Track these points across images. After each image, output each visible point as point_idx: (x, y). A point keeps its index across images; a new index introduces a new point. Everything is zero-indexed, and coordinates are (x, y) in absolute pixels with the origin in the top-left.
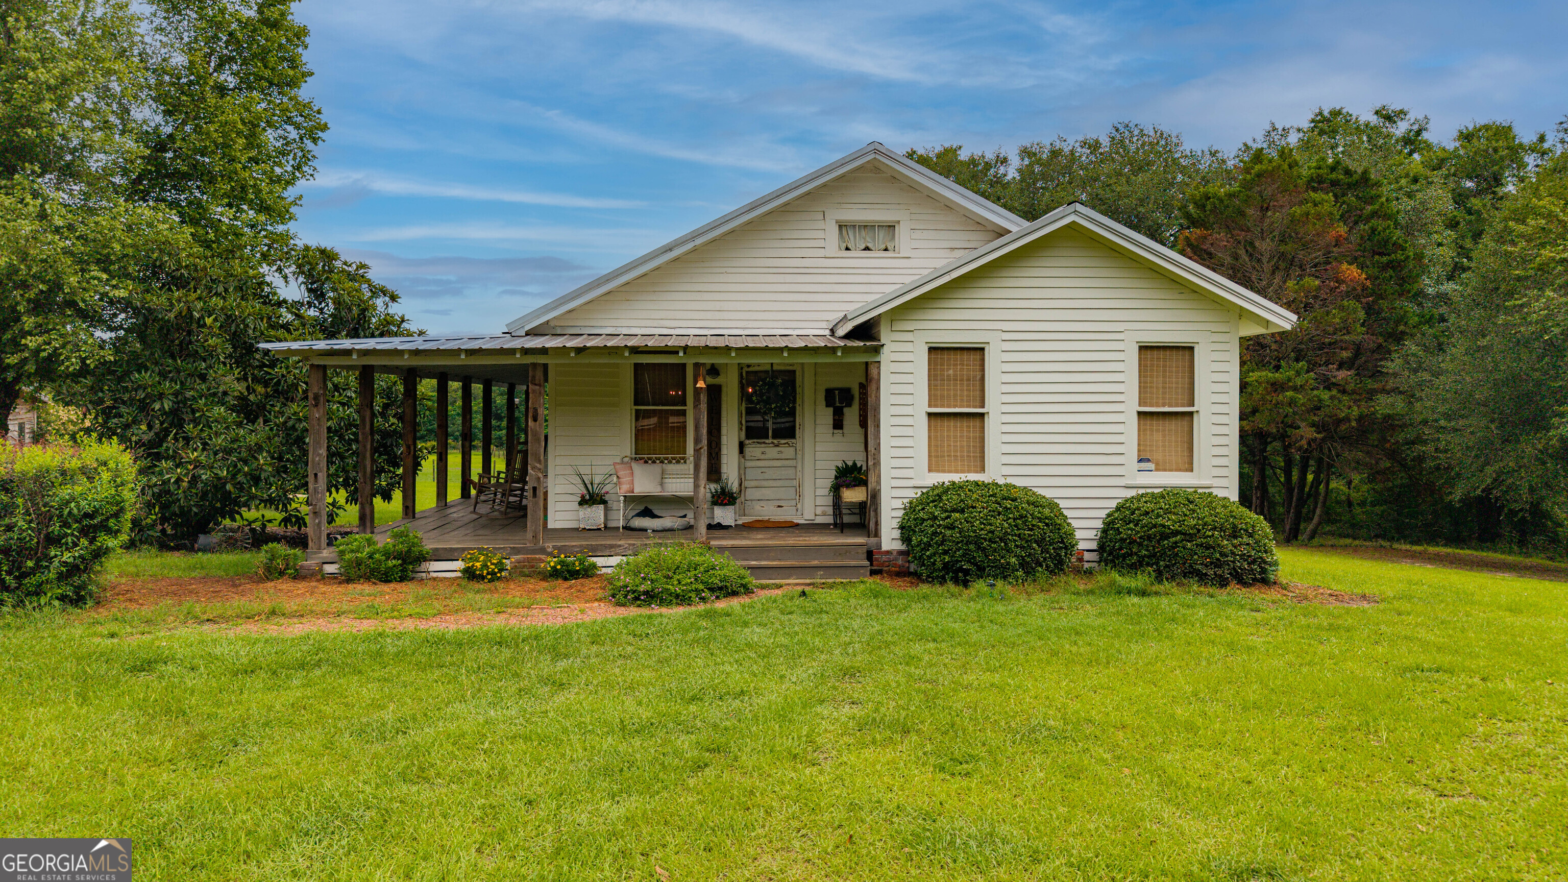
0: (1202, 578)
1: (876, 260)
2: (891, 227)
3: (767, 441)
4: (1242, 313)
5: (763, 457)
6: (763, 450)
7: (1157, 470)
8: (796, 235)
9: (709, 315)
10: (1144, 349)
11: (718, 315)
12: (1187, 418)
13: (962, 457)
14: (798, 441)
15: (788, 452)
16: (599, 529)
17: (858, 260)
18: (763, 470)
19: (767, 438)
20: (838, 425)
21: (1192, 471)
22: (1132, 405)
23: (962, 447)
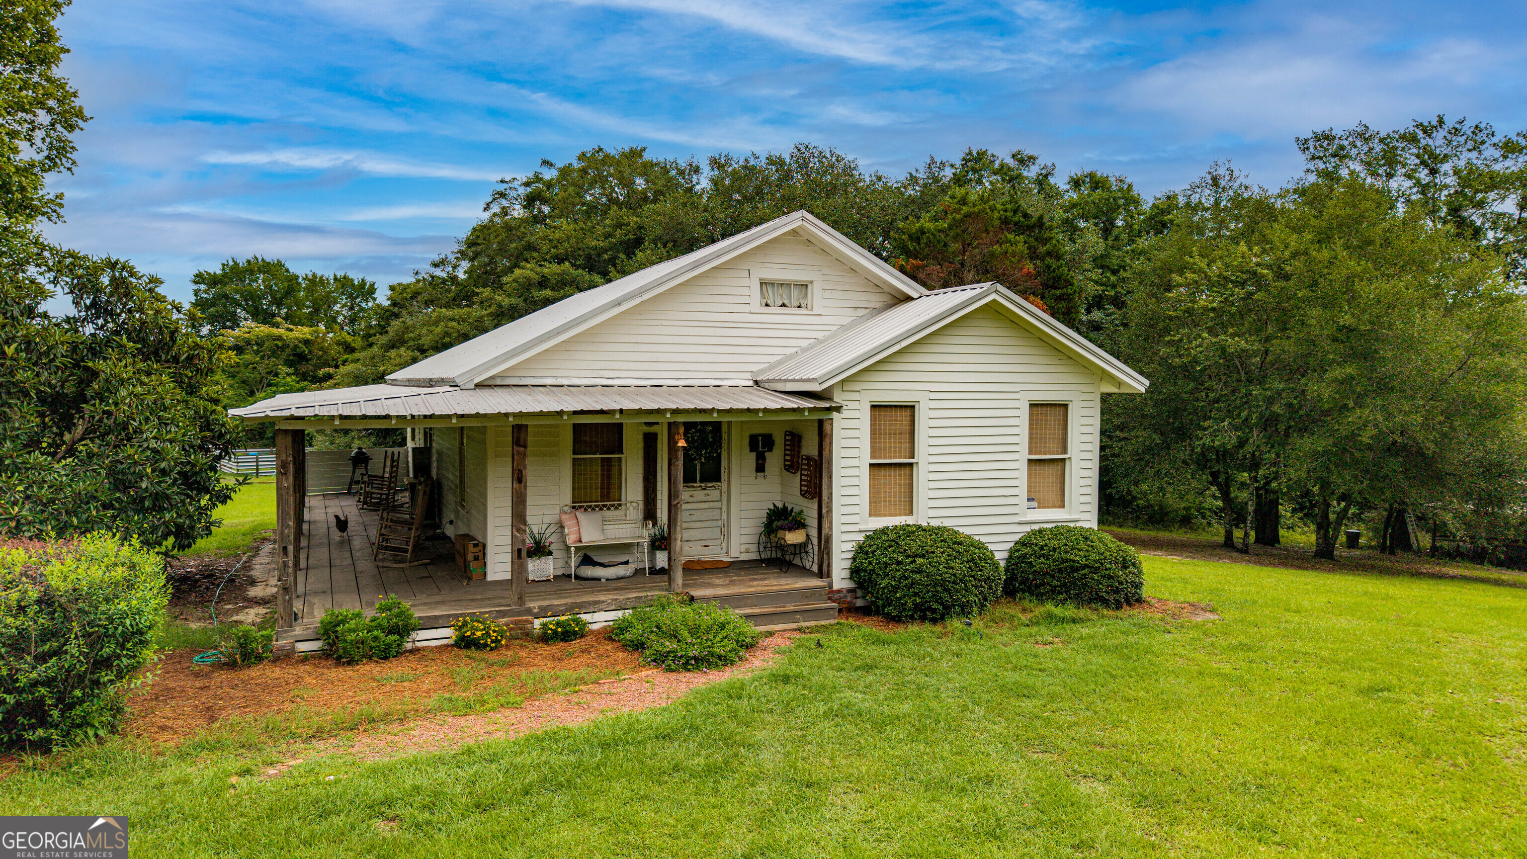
0: (1106, 603)
1: (791, 316)
2: (804, 286)
3: (695, 485)
4: (1105, 375)
5: (691, 500)
6: (691, 493)
7: (1039, 507)
8: (725, 290)
9: (645, 366)
10: (1033, 405)
11: (654, 366)
12: (1060, 463)
13: (895, 502)
14: (724, 485)
15: (714, 494)
16: (549, 580)
17: (776, 316)
18: (692, 512)
19: (695, 482)
20: (760, 468)
21: (1063, 507)
22: (1024, 455)
23: (895, 493)
